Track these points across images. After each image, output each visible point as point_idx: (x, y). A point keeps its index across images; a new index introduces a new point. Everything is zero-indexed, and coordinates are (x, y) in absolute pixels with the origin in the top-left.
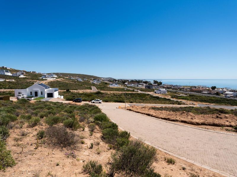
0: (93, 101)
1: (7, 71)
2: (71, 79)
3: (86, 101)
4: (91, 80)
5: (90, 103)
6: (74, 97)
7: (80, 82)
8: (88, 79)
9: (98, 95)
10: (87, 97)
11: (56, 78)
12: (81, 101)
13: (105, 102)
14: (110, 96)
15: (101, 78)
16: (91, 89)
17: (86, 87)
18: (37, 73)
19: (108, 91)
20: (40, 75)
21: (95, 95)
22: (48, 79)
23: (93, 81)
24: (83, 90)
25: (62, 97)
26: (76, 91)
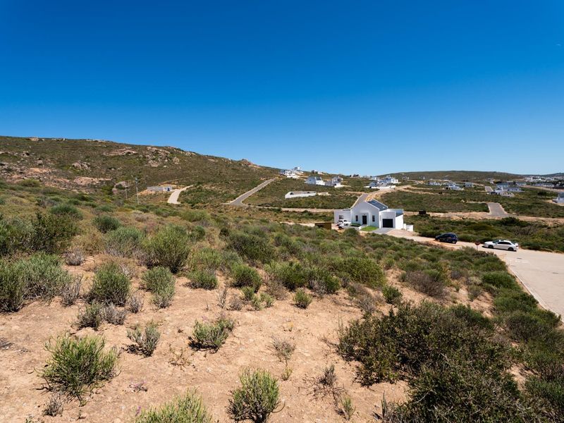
0: (491, 243)
1: (319, 177)
2: (429, 186)
3: (469, 241)
4: (489, 184)
5: (480, 248)
6: (437, 228)
7: (455, 191)
8: (479, 183)
9: (510, 228)
10: (474, 232)
11: (397, 185)
12: (456, 241)
13: (530, 249)
14: (553, 233)
15: (522, 177)
16: (487, 211)
17: (470, 204)
18: (361, 177)
19: (548, 215)
20: (367, 181)
21: (497, 228)
22: (380, 188)
23: (494, 189)
24: (461, 214)
25: (411, 228)
26: (442, 215)
